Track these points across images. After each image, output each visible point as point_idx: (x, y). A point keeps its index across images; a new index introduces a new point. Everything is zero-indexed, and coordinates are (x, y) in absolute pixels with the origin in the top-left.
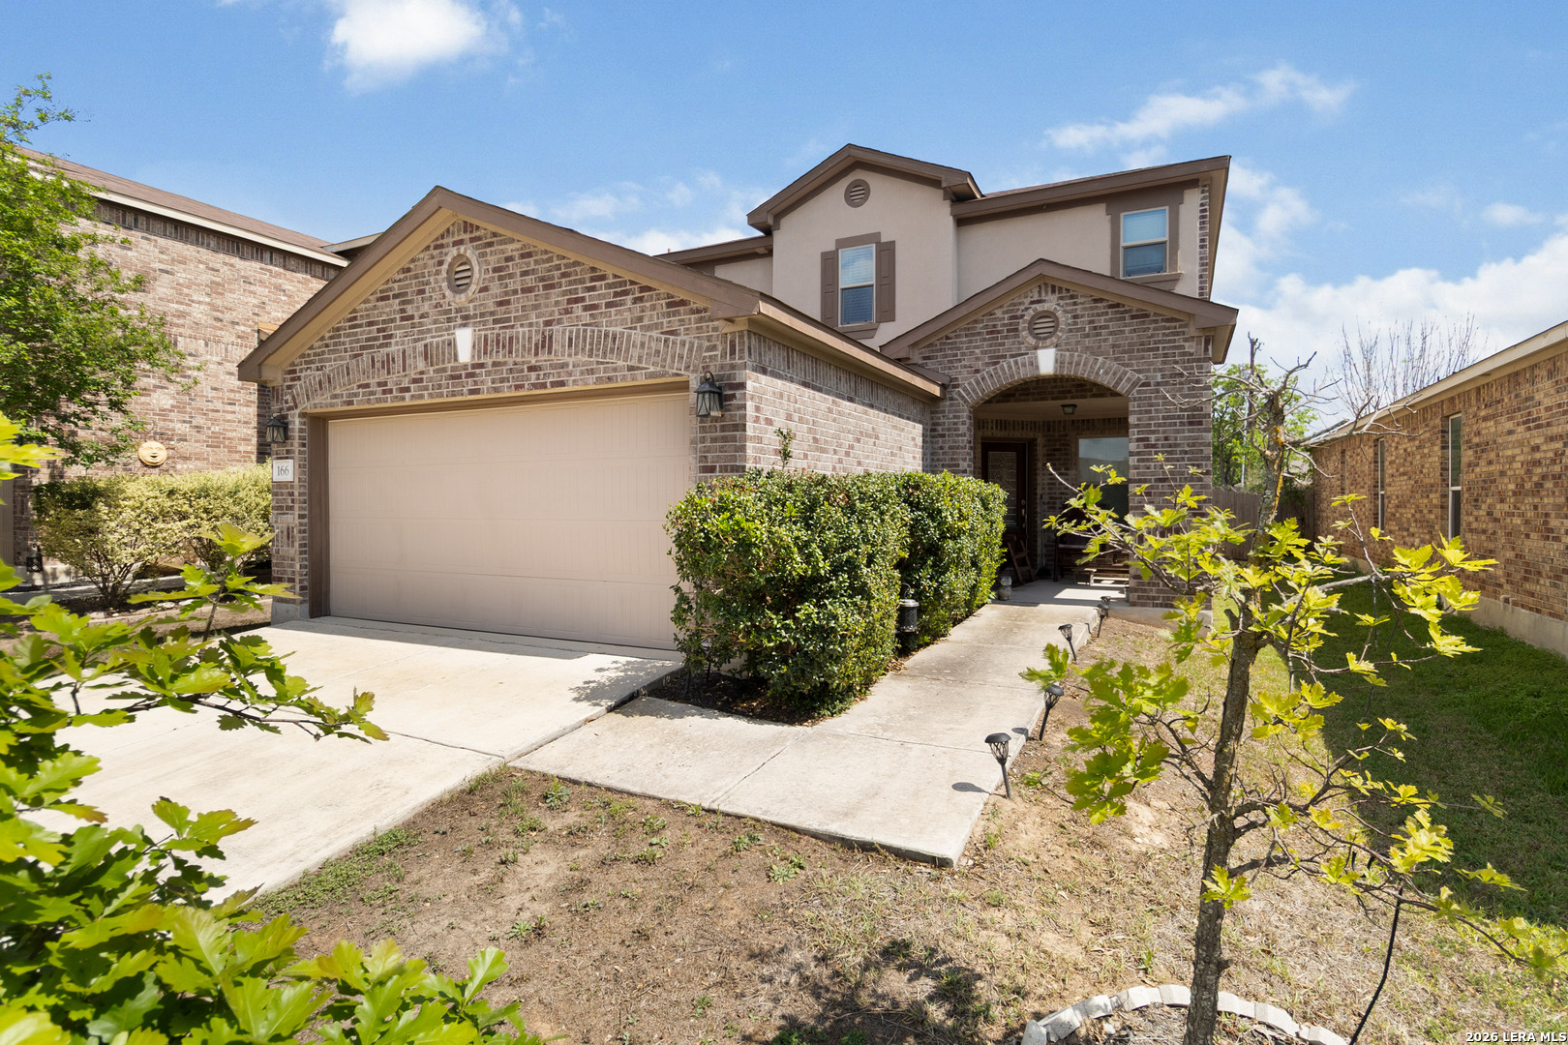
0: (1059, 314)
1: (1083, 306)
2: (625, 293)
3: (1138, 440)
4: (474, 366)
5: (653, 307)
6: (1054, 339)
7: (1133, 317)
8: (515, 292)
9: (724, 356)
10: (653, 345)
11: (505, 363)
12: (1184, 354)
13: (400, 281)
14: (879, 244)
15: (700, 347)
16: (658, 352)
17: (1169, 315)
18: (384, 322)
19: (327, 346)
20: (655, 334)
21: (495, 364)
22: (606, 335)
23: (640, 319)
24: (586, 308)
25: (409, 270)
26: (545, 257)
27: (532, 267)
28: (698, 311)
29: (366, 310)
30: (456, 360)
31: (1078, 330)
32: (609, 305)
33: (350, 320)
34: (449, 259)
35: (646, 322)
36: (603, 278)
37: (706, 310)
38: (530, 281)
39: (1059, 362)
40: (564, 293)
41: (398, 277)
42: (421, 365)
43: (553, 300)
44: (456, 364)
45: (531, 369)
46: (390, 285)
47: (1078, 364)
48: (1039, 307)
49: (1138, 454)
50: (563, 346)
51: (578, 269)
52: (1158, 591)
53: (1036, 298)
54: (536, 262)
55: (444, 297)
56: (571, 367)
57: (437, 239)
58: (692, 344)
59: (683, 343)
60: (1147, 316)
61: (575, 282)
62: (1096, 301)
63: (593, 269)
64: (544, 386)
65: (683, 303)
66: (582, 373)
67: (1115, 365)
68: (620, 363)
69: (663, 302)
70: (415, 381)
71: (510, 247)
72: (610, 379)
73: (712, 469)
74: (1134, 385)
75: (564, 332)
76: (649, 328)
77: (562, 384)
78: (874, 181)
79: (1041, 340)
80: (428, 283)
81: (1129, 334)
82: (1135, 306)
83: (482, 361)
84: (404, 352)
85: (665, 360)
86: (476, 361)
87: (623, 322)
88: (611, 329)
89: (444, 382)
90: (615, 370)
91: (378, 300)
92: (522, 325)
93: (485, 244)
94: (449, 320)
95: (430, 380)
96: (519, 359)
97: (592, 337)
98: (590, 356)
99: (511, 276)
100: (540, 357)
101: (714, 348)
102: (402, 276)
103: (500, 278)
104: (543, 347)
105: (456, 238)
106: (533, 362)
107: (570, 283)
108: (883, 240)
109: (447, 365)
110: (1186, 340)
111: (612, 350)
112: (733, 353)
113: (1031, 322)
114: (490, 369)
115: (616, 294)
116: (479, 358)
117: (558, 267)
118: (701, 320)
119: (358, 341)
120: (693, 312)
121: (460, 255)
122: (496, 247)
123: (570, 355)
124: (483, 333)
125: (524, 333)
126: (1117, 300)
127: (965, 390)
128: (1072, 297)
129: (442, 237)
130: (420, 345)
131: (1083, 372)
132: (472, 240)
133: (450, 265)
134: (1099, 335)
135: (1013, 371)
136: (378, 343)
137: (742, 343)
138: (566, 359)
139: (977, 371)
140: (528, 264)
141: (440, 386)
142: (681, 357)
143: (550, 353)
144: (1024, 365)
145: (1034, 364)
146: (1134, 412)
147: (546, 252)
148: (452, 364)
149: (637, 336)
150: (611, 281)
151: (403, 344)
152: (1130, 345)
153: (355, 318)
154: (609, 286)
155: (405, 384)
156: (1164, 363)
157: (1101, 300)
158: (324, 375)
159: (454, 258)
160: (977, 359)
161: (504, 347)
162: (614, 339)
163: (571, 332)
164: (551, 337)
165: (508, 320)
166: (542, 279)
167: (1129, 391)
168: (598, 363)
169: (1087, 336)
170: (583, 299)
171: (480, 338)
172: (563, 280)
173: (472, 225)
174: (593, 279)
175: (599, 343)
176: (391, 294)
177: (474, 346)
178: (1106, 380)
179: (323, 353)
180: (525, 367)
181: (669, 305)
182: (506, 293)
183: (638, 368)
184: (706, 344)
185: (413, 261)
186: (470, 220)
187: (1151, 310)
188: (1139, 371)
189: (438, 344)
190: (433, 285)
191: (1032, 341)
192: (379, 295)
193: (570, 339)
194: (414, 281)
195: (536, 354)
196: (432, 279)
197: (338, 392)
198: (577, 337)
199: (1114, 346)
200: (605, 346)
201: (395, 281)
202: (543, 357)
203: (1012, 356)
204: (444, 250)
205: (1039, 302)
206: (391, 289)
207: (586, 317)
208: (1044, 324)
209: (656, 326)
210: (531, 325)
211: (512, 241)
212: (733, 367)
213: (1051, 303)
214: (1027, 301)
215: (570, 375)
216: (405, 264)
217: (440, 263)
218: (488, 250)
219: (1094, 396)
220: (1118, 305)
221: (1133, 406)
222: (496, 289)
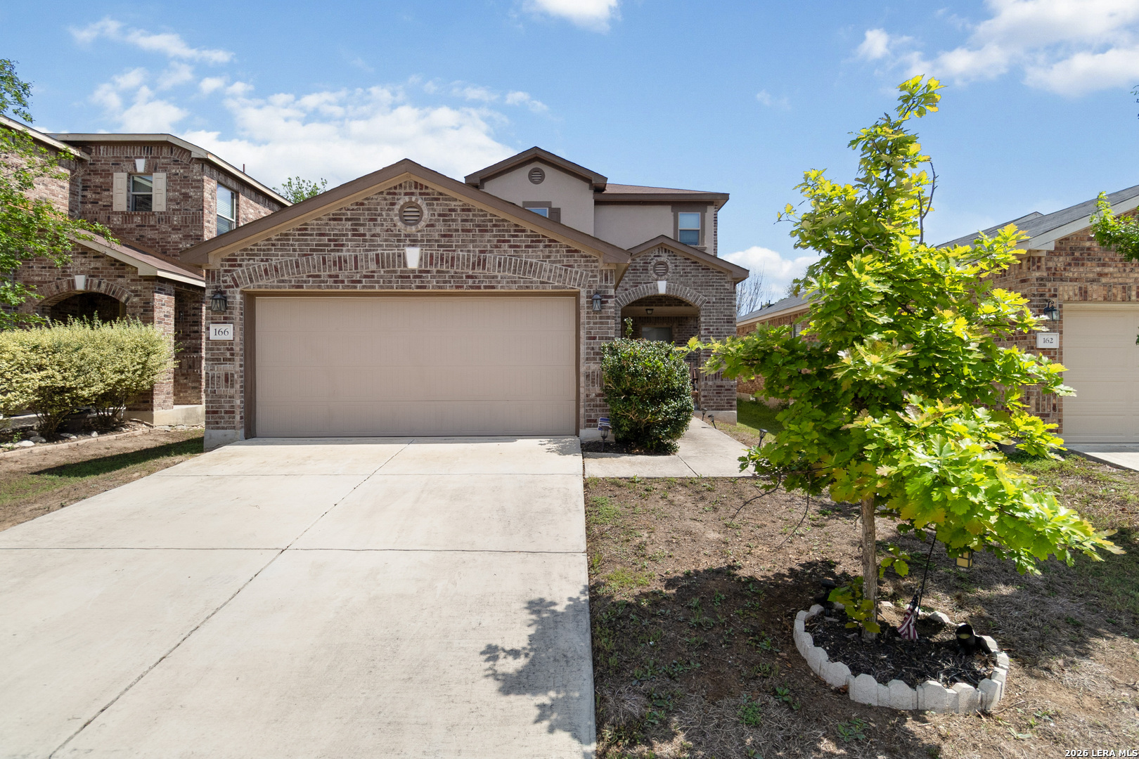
0: (668, 264)
1: (679, 261)
2: (539, 241)
3: (705, 329)
4: (420, 271)
5: (558, 252)
6: (666, 276)
7: (703, 269)
8: (457, 230)
9: (601, 281)
10: (558, 271)
11: (448, 272)
12: (725, 289)
13: (353, 210)
14: (550, 208)
15: (587, 275)
16: (560, 275)
17: (719, 270)
18: (336, 235)
19: (273, 245)
20: (558, 265)
21: (438, 272)
22: (526, 263)
23: (549, 257)
24: (511, 246)
25: (362, 204)
26: (481, 213)
27: (471, 217)
28: (586, 257)
29: (317, 225)
30: (405, 265)
31: (677, 273)
32: (527, 246)
33: (300, 230)
34: (401, 202)
35: (552, 259)
36: (523, 231)
37: (590, 257)
38: (469, 225)
39: (668, 288)
40: (495, 236)
41: (351, 208)
42: (373, 266)
43: (487, 238)
44: (405, 269)
45: (468, 277)
46: (343, 211)
47: (677, 290)
48: (659, 259)
49: (705, 336)
50: (494, 266)
51: (506, 224)
52: (714, 403)
53: (657, 254)
54: (474, 215)
55: (395, 225)
56: (499, 278)
57: (390, 189)
58: (582, 274)
59: (577, 272)
60: (709, 269)
61: (503, 230)
62: (686, 259)
63: (516, 225)
64: (479, 288)
65: (576, 251)
66: (508, 282)
67: (695, 292)
68: (535, 279)
69: (564, 250)
70: (366, 277)
71: (453, 203)
72: (527, 287)
73: (594, 338)
74: (703, 302)
75: (495, 258)
76: (554, 262)
77: (493, 287)
78: (548, 171)
79: (660, 276)
80: (380, 215)
81: (701, 278)
82: (704, 264)
83: (428, 269)
84: (356, 257)
85: (565, 280)
86: (423, 268)
87: (537, 257)
88: (529, 260)
89: (393, 279)
90: (531, 282)
91: (330, 220)
92: (461, 251)
93: (433, 199)
94: (399, 241)
95: (382, 277)
96: (460, 270)
97: (516, 263)
98: (514, 273)
99: (453, 220)
100: (476, 271)
101: (595, 276)
102: (356, 207)
103: (444, 221)
104: (479, 265)
105: (408, 191)
106: (470, 273)
107: (499, 231)
108: (553, 206)
109: (397, 268)
110: (726, 283)
111: (530, 272)
112: (606, 280)
113: (655, 267)
114: (435, 274)
115: (532, 241)
116: (426, 266)
117: (491, 221)
118: (587, 261)
119: (308, 245)
120: (582, 256)
121: (411, 202)
122: (441, 202)
123: (499, 272)
124: (429, 252)
125: (464, 256)
126: (695, 260)
127: (620, 299)
128: (674, 256)
129: (395, 188)
130: (372, 255)
131: (680, 295)
132: (421, 194)
133: (402, 207)
134: (687, 276)
135: (644, 291)
136: (329, 248)
137: (611, 275)
138: (496, 273)
139: (626, 290)
140: (468, 215)
141: (390, 282)
142: (575, 279)
143: (484, 268)
144: (651, 288)
145: (656, 288)
146: (703, 316)
147: (482, 211)
148: (402, 269)
149: (547, 265)
150: (529, 233)
151: (355, 251)
152: (702, 282)
153: (306, 229)
154: (528, 236)
155: (358, 277)
156: (716, 293)
157: (688, 259)
158: (270, 265)
159: (406, 203)
160: (626, 283)
161: (447, 262)
162: (531, 266)
163: (500, 259)
164: (485, 260)
165: (451, 246)
166: (479, 226)
167: (701, 305)
168: (519, 278)
169: (682, 276)
170: (509, 241)
171: (426, 255)
172: (494, 229)
173: (421, 185)
174: (515, 231)
175: (520, 267)
176: (344, 217)
177: (421, 259)
178: (690, 299)
179: (270, 250)
180: (464, 276)
181: (568, 251)
182: (449, 230)
183: (547, 283)
184: (590, 274)
185: (367, 199)
186: (420, 181)
187: (711, 267)
188: (705, 296)
189: (388, 255)
190: (384, 217)
191: (656, 277)
192: (331, 216)
193: (500, 263)
194: (366, 212)
195: (473, 268)
196: (384, 213)
197: (286, 278)
198: (505, 262)
199: (694, 283)
200: (525, 269)
201: (348, 210)
202: (478, 271)
203: (645, 283)
204: (396, 197)
205: (658, 256)
206: (344, 214)
207: (511, 251)
208: (661, 269)
209: (559, 262)
210: (469, 251)
211: (456, 200)
212: (606, 287)
213: (664, 258)
214: (652, 255)
215: (499, 283)
216: (360, 200)
217: (393, 204)
218: (435, 202)
219: (666, 305)
220: (696, 263)
221: (702, 313)
222: (440, 226)
